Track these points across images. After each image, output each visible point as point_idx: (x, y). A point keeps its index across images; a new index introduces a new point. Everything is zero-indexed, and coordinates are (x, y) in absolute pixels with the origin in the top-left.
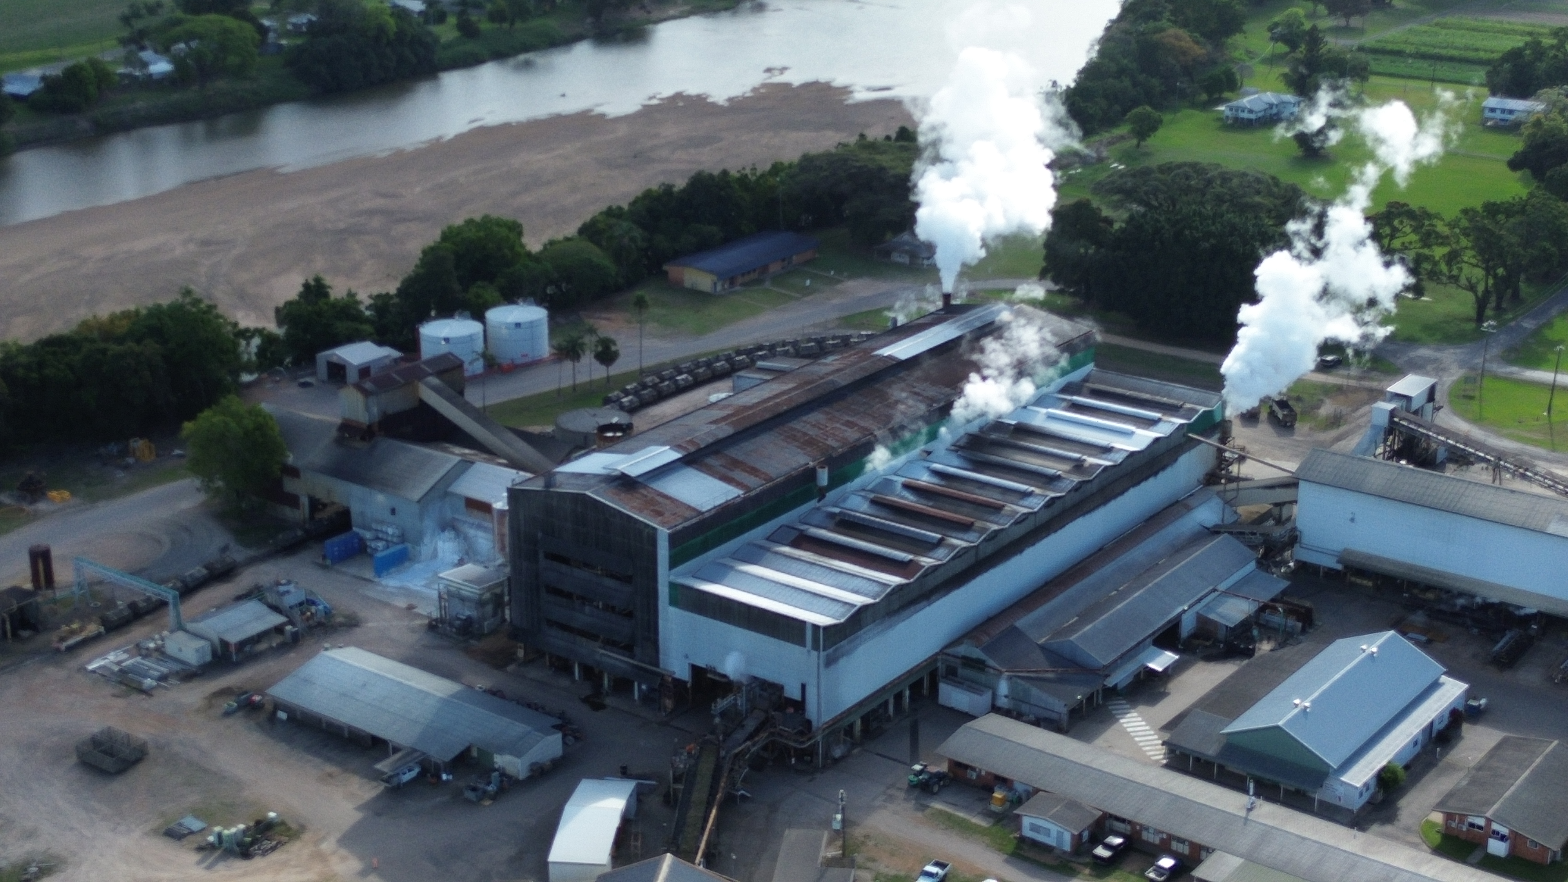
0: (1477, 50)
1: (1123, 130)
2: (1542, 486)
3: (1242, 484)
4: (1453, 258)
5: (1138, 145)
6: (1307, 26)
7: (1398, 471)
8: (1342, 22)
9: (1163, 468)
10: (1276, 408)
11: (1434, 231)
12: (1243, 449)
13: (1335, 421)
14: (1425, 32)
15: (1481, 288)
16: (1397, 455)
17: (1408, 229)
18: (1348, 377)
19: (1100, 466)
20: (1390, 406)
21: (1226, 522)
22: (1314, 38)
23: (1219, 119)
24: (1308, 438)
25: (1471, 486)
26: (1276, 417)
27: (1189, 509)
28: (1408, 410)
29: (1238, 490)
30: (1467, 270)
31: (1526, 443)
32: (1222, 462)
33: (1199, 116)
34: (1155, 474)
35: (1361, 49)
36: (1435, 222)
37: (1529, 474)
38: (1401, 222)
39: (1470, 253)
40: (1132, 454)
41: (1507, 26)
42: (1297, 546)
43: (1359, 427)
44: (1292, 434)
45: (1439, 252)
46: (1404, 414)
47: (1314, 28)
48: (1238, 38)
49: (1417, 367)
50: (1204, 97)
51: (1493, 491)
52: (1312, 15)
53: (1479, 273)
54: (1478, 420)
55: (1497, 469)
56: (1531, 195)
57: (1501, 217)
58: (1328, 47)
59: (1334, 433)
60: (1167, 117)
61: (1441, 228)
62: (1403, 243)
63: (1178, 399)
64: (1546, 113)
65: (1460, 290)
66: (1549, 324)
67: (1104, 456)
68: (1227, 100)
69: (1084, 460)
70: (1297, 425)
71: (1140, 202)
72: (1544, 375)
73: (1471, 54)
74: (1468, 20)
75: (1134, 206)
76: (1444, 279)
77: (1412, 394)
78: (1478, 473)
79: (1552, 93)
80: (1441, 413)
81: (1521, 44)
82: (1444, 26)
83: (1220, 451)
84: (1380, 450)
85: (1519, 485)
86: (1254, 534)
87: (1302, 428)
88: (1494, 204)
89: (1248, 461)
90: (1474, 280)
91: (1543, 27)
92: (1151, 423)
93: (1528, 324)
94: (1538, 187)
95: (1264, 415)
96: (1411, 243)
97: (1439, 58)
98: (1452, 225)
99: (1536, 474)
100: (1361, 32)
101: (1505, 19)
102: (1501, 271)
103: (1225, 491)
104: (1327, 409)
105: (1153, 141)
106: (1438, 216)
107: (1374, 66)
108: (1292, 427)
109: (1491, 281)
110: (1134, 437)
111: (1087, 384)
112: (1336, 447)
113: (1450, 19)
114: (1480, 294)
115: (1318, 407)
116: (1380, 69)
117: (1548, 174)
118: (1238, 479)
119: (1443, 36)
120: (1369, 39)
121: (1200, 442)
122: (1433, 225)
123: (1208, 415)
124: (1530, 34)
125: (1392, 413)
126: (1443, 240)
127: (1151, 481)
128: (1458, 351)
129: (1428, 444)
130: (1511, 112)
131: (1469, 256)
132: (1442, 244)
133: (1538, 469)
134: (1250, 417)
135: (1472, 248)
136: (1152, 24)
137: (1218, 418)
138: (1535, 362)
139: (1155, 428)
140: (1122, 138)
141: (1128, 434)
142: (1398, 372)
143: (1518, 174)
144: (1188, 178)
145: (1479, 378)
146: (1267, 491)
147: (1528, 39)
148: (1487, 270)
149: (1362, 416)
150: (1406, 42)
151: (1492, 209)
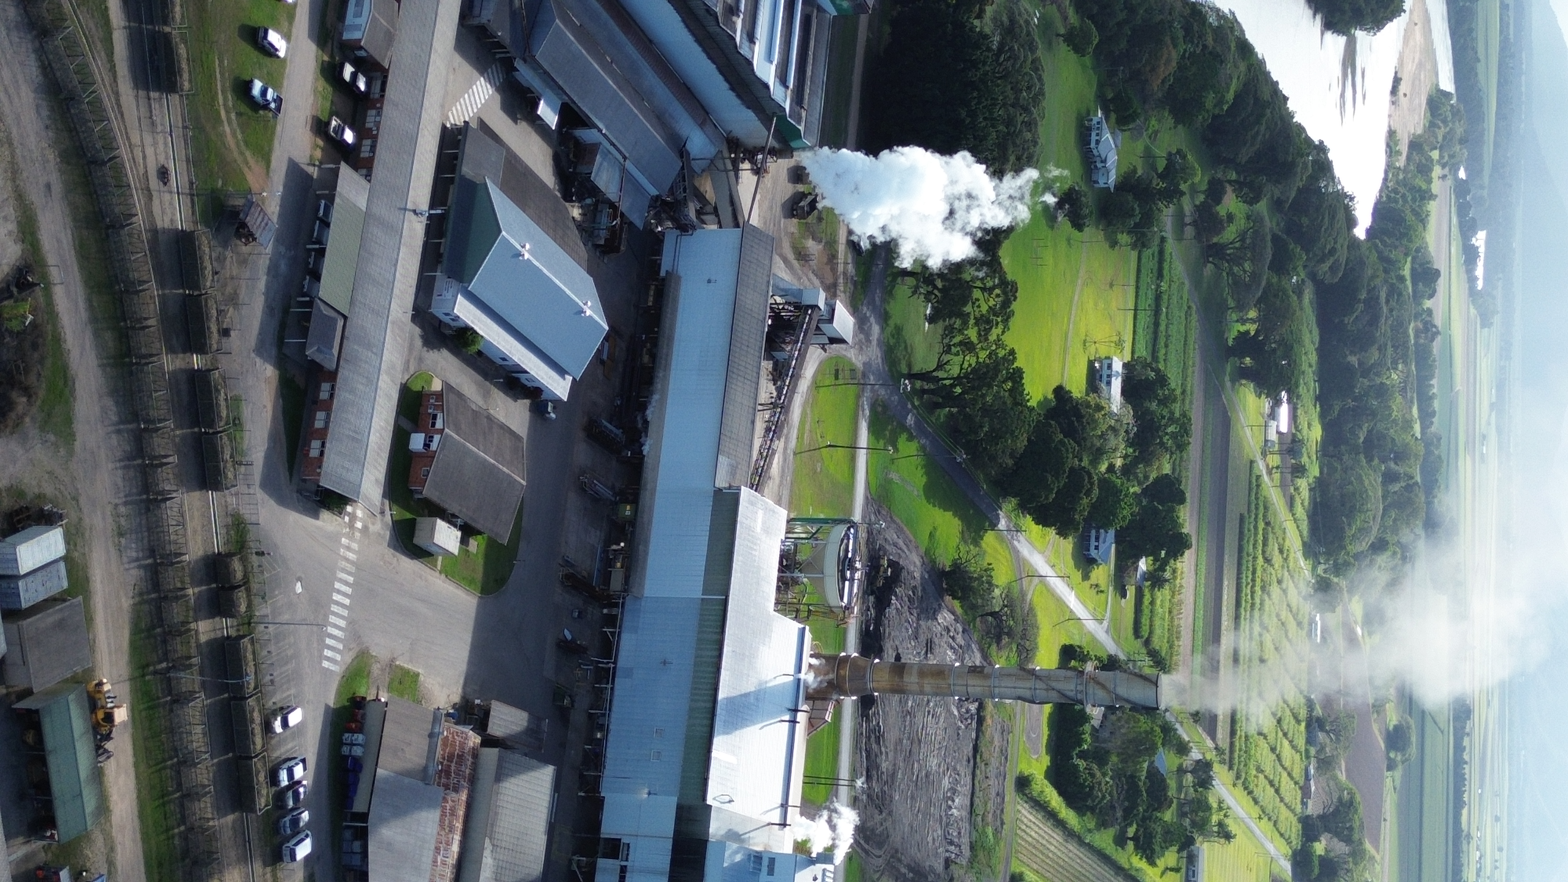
0: (1166, 346)
1: (1073, 18)
2: (761, 446)
3: (732, 174)
4: (968, 346)
5: (1058, 35)
6: (1183, 187)
7: (761, 318)
8: (1188, 220)
9: (739, 96)
10: (810, 198)
11: (991, 328)
12: (766, 171)
13: (802, 256)
14: (1182, 298)
15: (940, 374)
16: (776, 316)
17: (992, 303)
18: (846, 263)
19: (735, 33)
20: (822, 304)
21: (692, 162)
22: (1172, 194)
23: (1088, 113)
24: (783, 234)
25: (754, 385)
26: (801, 200)
27: (702, 125)
28: (819, 321)
29: (726, 171)
30: (958, 359)
31: (799, 430)
32: (750, 154)
33: (1090, 93)
34: (732, 89)
35: (1163, 240)
36: (1001, 326)
37: (771, 434)
38: (998, 296)
39: (973, 361)
40: (750, 64)
41: (1190, 370)
42: (678, 232)
43: (799, 279)
44: (785, 217)
45: (972, 333)
46: (816, 318)
47: (1182, 194)
48: (1170, 121)
49: (861, 323)
50: (1110, 95)
51: (752, 405)
52: (1194, 190)
53: (955, 371)
54: (816, 385)
55: (774, 405)
56: (1032, 409)
57: (1009, 384)
58: (1165, 209)
59: (791, 256)
60: (1088, 60)
61: (995, 333)
62: (978, 300)
63: (809, 104)
64: (1111, 414)
65: (937, 356)
66: (911, 438)
67: (745, 36)
68: (1107, 118)
69: (739, 16)
70: (795, 221)
71: (1002, 45)
72: (864, 438)
73: (1162, 341)
74: (1194, 335)
75: (997, 39)
76: (946, 341)
77: (835, 324)
78: (767, 390)
79: (1129, 418)
80: (820, 351)
81: (1173, 385)
82: (1188, 314)
83: (762, 150)
84: (779, 300)
85: (760, 427)
86: (685, 191)
87: (793, 225)
88: (1022, 378)
89: (756, 178)
90: (947, 367)
91: (1191, 402)
92: (782, 78)
93: (910, 420)
94: (1039, 414)
95: (801, 188)
96: (979, 306)
97: (1157, 312)
98: (998, 342)
99: (771, 440)
100: (1179, 236)
101: (1197, 369)
102: (958, 390)
103: (724, 158)
104: (812, 246)
105: (1063, 49)
106: (1006, 328)
107: (1147, 253)
108: (793, 216)
109: (947, 382)
110: (768, 64)
111: (815, 11)
112: (777, 259)
113: (1194, 317)
114: (935, 374)
115: (813, 239)
116: (1144, 260)
117: (1053, 422)
118: (736, 170)
119: (1178, 314)
120: (1173, 248)
121: (769, 131)
122: (997, 324)
123: (797, 134)
124: (1184, 392)
125: (815, 307)
126: (984, 336)
127: (725, 86)
128: (880, 360)
129: (789, 343)
130: (1109, 383)
131: (971, 360)
132: (979, 335)
133: (777, 442)
134: (798, 175)
135: (977, 362)
136: (1181, 34)
137: (794, 144)
138: (875, 429)
139: (778, 84)
140: (1065, 18)
141: (769, 58)
142: (854, 309)
143: (1051, 396)
144: (1029, 88)
145: (856, 382)
146: (728, 198)
147: (1178, 392)
148: (959, 377)
149: (809, 280)
150: (1171, 281)
151: (1017, 376)
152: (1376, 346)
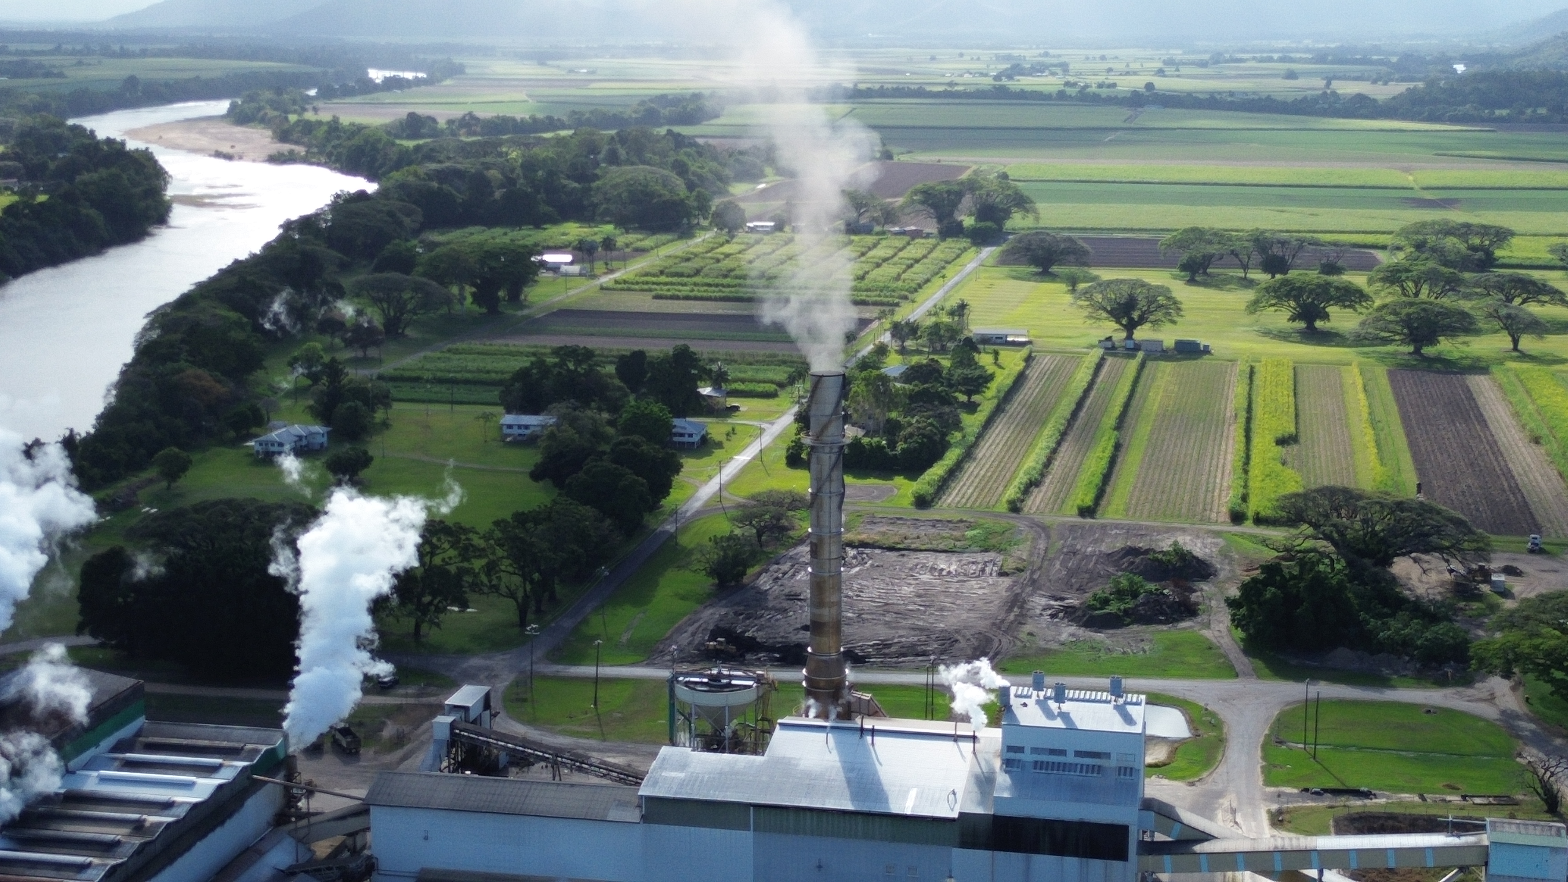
0: (488, 372)
1: (151, 473)
2: (597, 776)
3: (313, 820)
4: (491, 568)
5: (169, 488)
6: (327, 359)
7: (463, 782)
8: (360, 354)
9: (230, 815)
10: (339, 736)
11: (472, 546)
12: (310, 783)
13: (399, 741)
14: (439, 358)
15: (520, 594)
16: (460, 767)
17: (446, 546)
18: (406, 696)
19: (161, 823)
20: (449, 719)
21: (300, 861)
22: (334, 370)
23: (251, 455)
24: (375, 763)
25: (534, 786)
26: (340, 745)
27: (261, 854)
28: (467, 721)
29: (309, 825)
30: (505, 578)
31: (581, 737)
32: (290, 800)
33: (229, 453)
34: (222, 823)
35: (381, 377)
36: (471, 535)
37: (584, 766)
38: (439, 540)
39: (506, 562)
40: (195, 806)
41: (512, 349)
42: (374, 874)
43: (423, 743)
44: (358, 760)
45: (478, 564)
46: (463, 725)
47: (333, 360)
48: (259, 374)
49: (471, 677)
50: (232, 434)
51: (555, 788)
52: (330, 348)
53: (517, 580)
54: (532, 722)
55: (555, 765)
56: (555, 502)
57: (530, 525)
58: (349, 377)
59: (399, 753)
60: (195, 457)
61: (477, 541)
62: (443, 560)
63: (238, 741)
64: (558, 425)
65: (502, 598)
66: (585, 621)
67: (167, 812)
68: (256, 436)
69: (145, 820)
70: (362, 751)
71: (177, 544)
72: (588, 670)
73: (484, 376)
74: (476, 345)
75: (172, 549)
76: (486, 590)
77: (470, 705)
78: (539, 772)
79: (562, 407)
80: (497, 719)
81: (527, 364)
82: (457, 352)
83: (287, 789)
84: (445, 764)
85: (578, 778)
86: (329, 869)
87: (367, 753)
88: (523, 514)
89: (317, 795)
90: (513, 588)
91: (545, 347)
92: (212, 770)
93: (568, 623)
94: (560, 495)
95: (327, 746)
96: (450, 558)
97: (454, 382)
98: (486, 537)
99: (591, 765)
100: (379, 361)
101: (511, 342)
102: (536, 576)
103: (296, 829)
104: (389, 731)
105: (185, 482)
106: (472, 530)
107: (394, 393)
108: (357, 753)
109: (528, 587)
110: (196, 787)
111: (141, 739)
112: (402, 767)
113: (459, 345)
114: (520, 600)
115: (381, 730)
116: (401, 396)
117: (567, 482)
118: (309, 815)
119: (456, 362)
120: (389, 367)
121: (266, 782)
122: (468, 539)
123: (271, 753)
124: (534, 354)
125: (452, 726)
126: (480, 553)
127: (219, 831)
128: (508, 656)
129: (490, 751)
130: (527, 427)
131: (505, 565)
132: (480, 557)
133: (593, 760)
134: (315, 750)
135: (507, 558)
136: (170, 365)
137: (281, 755)
138: (577, 659)
139: (217, 775)
140: (151, 481)
141: (189, 785)
142: (454, 686)
143: (541, 483)
144: (224, 515)
145: (529, 681)
146: (339, 823)
147: (533, 359)
148: (523, 576)
149: (424, 733)
150: (422, 368)
151: (521, 518)
152: (485, 172)
